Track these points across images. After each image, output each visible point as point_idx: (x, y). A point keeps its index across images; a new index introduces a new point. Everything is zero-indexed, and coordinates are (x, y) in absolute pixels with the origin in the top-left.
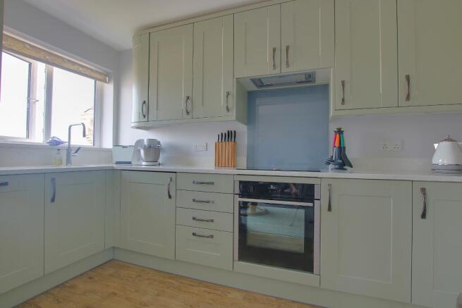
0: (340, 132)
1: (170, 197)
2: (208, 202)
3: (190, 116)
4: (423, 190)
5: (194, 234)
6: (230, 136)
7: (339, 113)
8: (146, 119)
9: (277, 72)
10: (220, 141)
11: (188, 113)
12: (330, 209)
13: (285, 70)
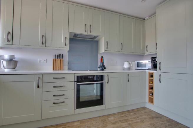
0: (102, 57)
1: (38, 87)
2: (62, 87)
3: (44, 45)
4: (128, 75)
5: (54, 103)
6: (60, 56)
7: (106, 51)
8: (11, 43)
9: (86, 33)
10: (55, 58)
11: (42, 43)
12: (108, 83)
13: (89, 34)
